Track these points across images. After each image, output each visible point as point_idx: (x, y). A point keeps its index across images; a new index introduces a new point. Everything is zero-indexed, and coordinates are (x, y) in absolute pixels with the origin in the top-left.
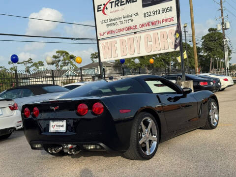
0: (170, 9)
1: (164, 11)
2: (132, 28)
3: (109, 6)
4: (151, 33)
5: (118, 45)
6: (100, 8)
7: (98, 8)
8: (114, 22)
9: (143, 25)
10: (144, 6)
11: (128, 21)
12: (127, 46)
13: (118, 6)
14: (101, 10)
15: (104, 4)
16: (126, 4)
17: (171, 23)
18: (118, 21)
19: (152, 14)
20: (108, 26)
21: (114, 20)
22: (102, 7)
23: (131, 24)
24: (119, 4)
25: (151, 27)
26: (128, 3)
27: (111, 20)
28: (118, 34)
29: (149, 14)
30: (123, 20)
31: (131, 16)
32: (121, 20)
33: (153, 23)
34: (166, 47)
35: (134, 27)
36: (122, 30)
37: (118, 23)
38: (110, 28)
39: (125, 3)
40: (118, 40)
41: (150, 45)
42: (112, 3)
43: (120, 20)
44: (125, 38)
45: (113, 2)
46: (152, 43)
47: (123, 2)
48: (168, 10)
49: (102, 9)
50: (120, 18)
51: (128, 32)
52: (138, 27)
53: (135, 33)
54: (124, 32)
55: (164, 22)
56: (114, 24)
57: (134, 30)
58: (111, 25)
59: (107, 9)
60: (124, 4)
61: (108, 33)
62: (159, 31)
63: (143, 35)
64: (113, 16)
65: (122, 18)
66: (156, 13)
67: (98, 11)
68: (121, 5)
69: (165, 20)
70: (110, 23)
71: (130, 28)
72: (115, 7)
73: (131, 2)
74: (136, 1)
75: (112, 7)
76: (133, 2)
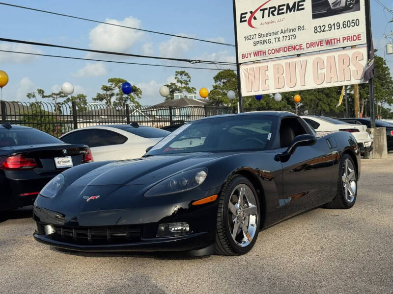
0: (356, 23)
1: (346, 25)
2: (294, 48)
3: (259, 14)
4: (324, 57)
5: (271, 73)
6: (245, 17)
7: (242, 18)
8: (266, 38)
9: (312, 45)
10: (315, 16)
11: (288, 38)
12: (284, 75)
13: (274, 15)
14: (246, 21)
15: (251, 12)
16: (287, 12)
17: (357, 42)
18: (272, 38)
19: (327, 28)
20: (255, 44)
21: (266, 35)
22: (248, 16)
23: (293, 42)
24: (276, 13)
25: (325, 47)
26: (290, 11)
27: (260, 35)
28: (272, 56)
29: (322, 28)
30: (280, 35)
31: (294, 30)
32: (277, 36)
33: (328, 42)
34: (347, 77)
35: (298, 47)
36: (277, 51)
37: (273, 40)
38: (260, 47)
39: (285, 10)
40: (270, 65)
41: (321, 74)
42: (263, 10)
43: (275, 36)
44: (283, 62)
45: (266, 9)
46: (324, 71)
47: (283, 9)
48: (353, 24)
49: (247, 18)
50: (275, 33)
51: (288, 53)
52: (304, 46)
53: (299, 55)
54: (282, 54)
55: (345, 41)
56: (266, 42)
57: (296, 51)
58: (261, 42)
59: (255, 18)
60: (283, 13)
61: (256, 54)
62: (336, 54)
63: (311, 59)
64: (264, 30)
65: (279, 33)
66: (333, 27)
67: (241, 21)
68: (278, 14)
69: (348, 38)
70: (259, 40)
71: (291, 47)
72: (269, 16)
73: (294, 11)
74: (303, 9)
75: (263, 17)
76: (298, 10)
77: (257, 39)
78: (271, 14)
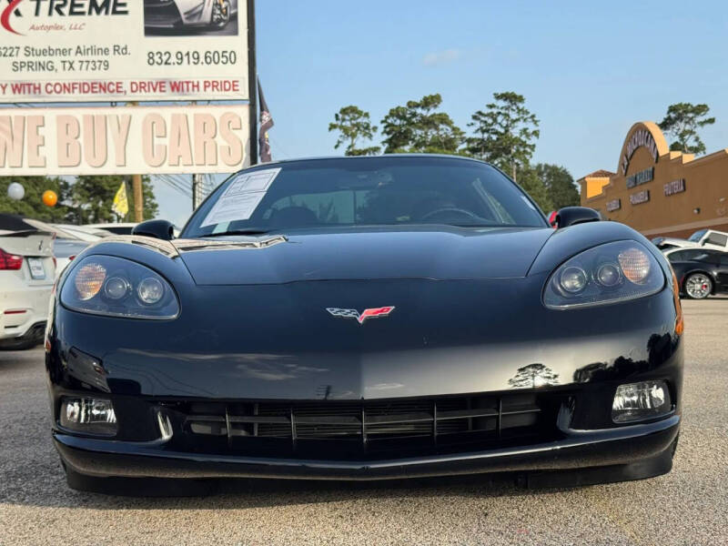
0: (230, 58)
1: (211, 58)
2: (104, 88)
4: (167, 113)
5: (50, 132)
8: (42, 59)
9: (142, 86)
10: (150, 31)
11: (91, 65)
12: (81, 140)
13: (61, 13)
16: (90, 13)
17: (231, 95)
18: (57, 60)
19: (173, 59)
20: (17, 67)
21: (43, 52)
23: (101, 76)
24: (66, 10)
25: (169, 95)
26: (98, 11)
27: (30, 52)
28: (54, 97)
29: (165, 58)
30: (72, 57)
31: (106, 51)
32: (67, 58)
33: (176, 87)
34: (210, 158)
35: (112, 87)
36: (67, 88)
37: (58, 65)
38: (26, 76)
39: (86, 9)
40: (51, 115)
41: (160, 146)
43: (63, 58)
44: (79, 113)
46: (166, 141)
47: (81, 5)
48: (224, 60)
50: (64, 52)
51: (90, 97)
52: (126, 87)
53: (113, 104)
54: (76, 96)
55: (209, 89)
56: (41, 66)
57: (106, 94)
58: (30, 65)
59: (18, 13)
60: (83, 13)
61: (17, 88)
62: (191, 112)
63: (139, 114)
64: (40, 41)
65: (73, 52)
66: (185, 59)
68: (72, 13)
69: (214, 85)
70: (26, 59)
71: (98, 86)
72: (50, 13)
73: (107, 13)
74: (125, 13)
75: (37, 13)
76: (115, 12)
77: (21, 57)
78: (54, 12)
